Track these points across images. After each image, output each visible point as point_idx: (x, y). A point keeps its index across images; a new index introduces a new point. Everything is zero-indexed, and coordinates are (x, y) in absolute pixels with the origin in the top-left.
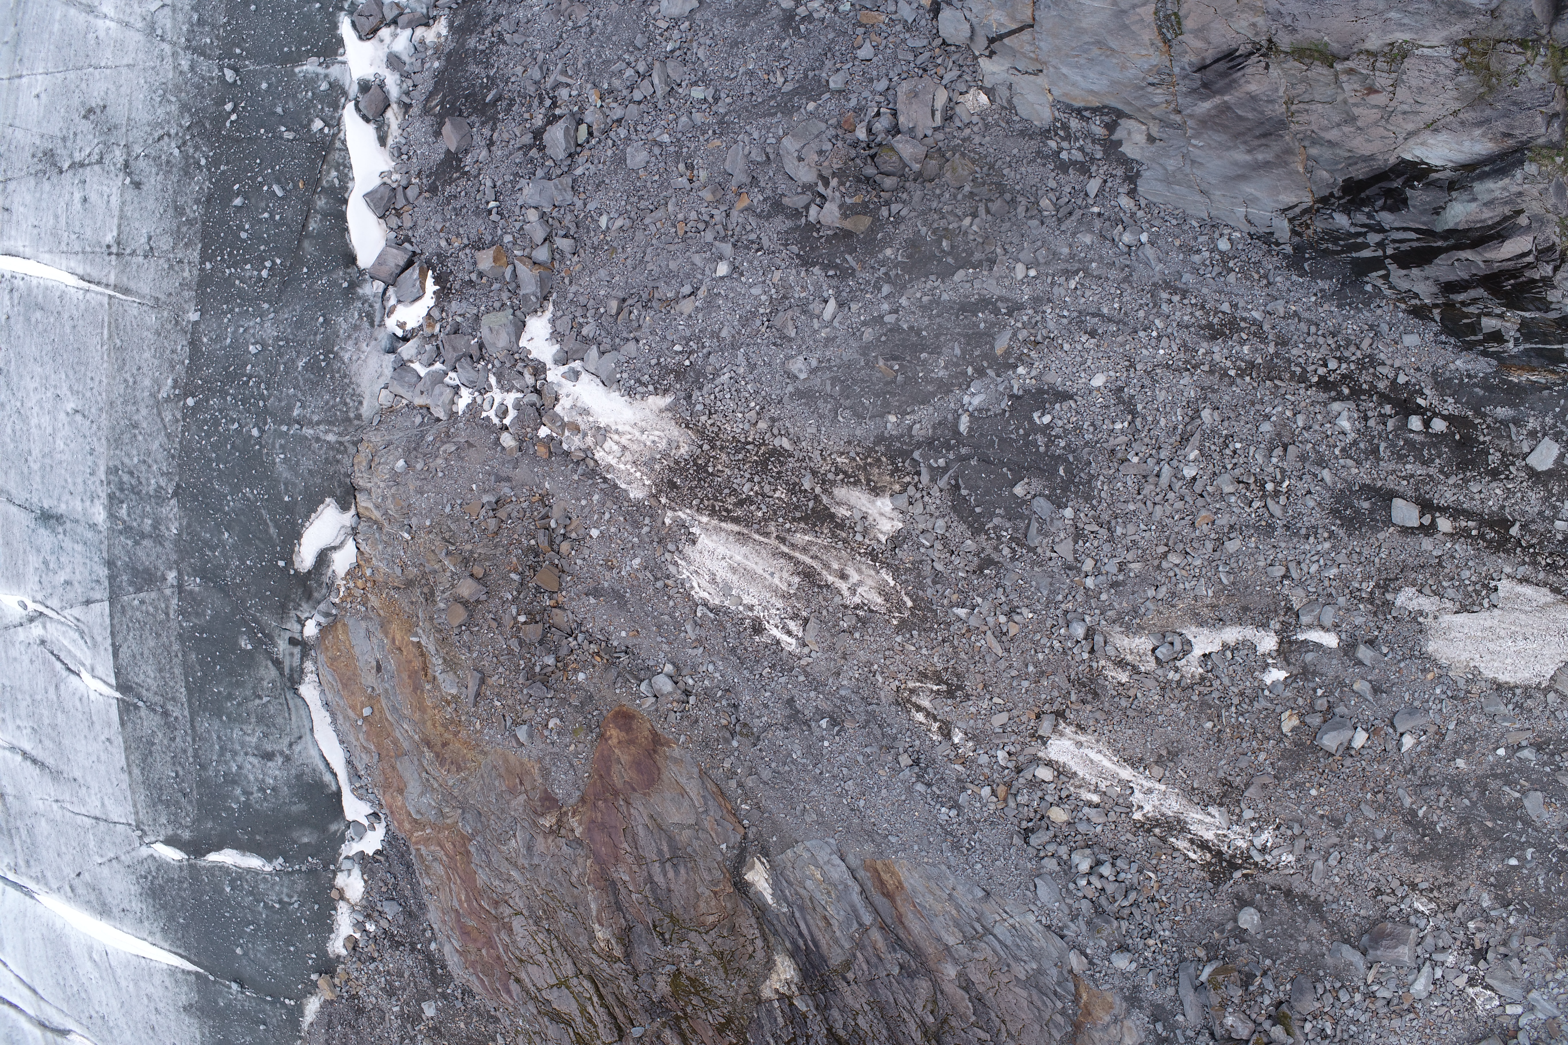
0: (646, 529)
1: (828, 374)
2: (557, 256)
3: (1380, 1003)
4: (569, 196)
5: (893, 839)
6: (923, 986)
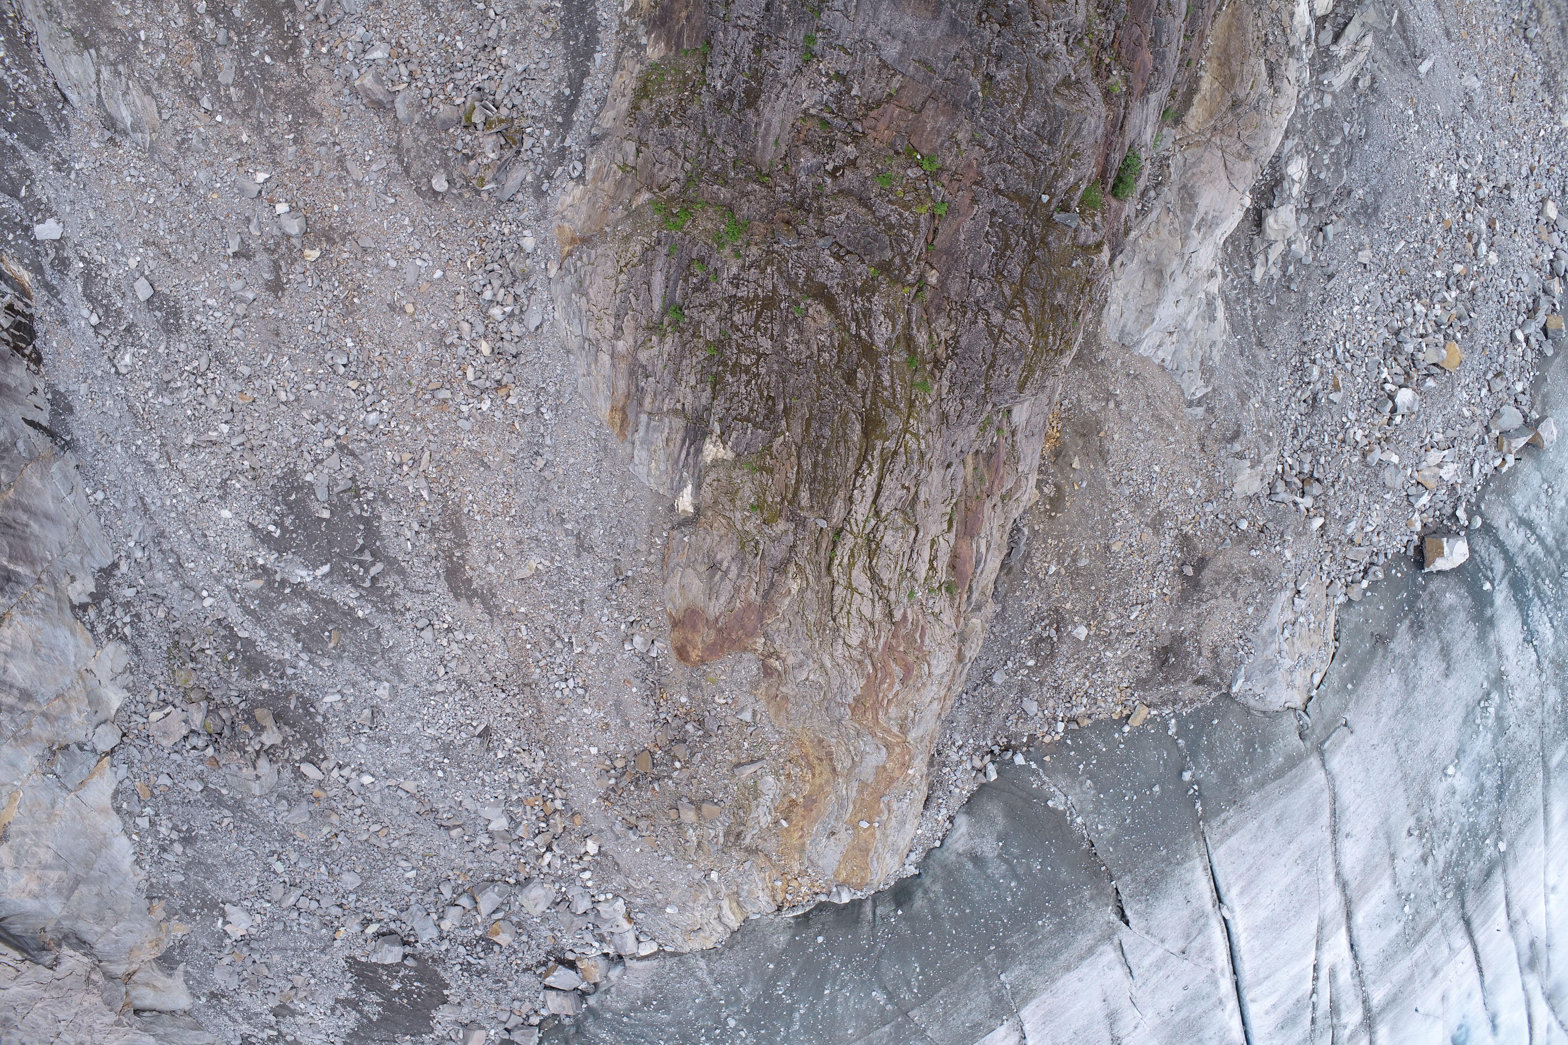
0: (563, 719)
1: (373, 669)
2: (460, 890)
3: (411, 67)
4: (414, 909)
5: (593, 434)
6: (643, 356)
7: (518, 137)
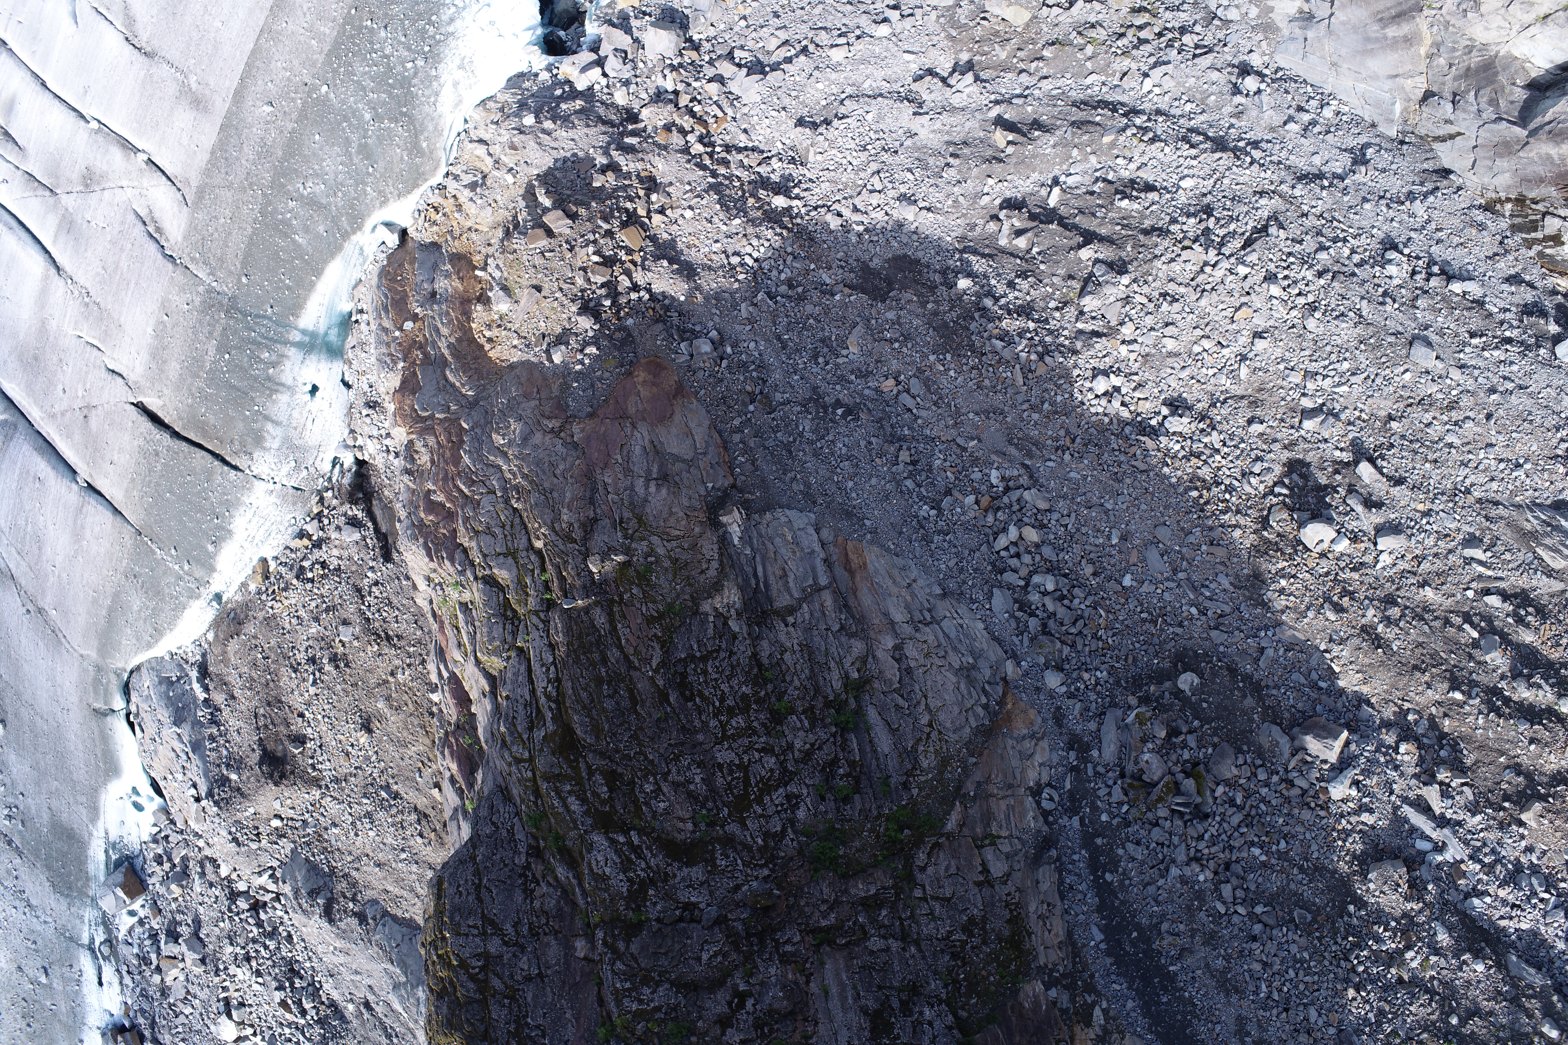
5: (868, 523)
6: (858, 647)
7: (1131, 793)
